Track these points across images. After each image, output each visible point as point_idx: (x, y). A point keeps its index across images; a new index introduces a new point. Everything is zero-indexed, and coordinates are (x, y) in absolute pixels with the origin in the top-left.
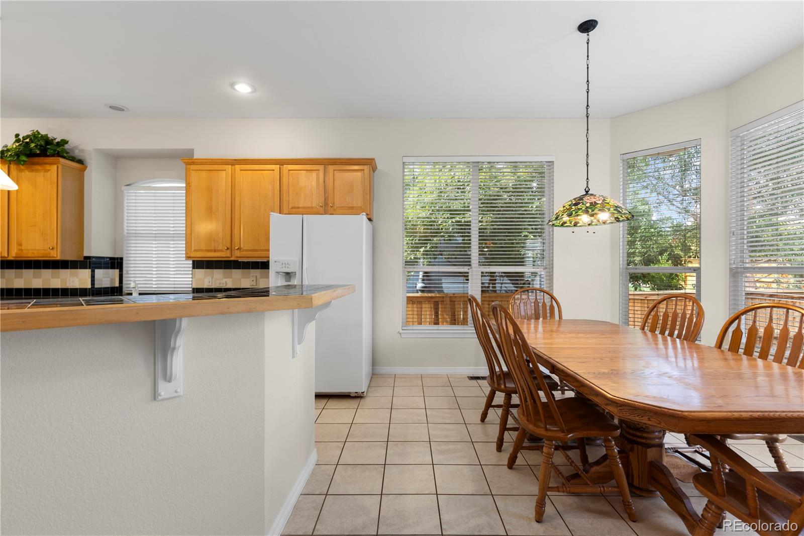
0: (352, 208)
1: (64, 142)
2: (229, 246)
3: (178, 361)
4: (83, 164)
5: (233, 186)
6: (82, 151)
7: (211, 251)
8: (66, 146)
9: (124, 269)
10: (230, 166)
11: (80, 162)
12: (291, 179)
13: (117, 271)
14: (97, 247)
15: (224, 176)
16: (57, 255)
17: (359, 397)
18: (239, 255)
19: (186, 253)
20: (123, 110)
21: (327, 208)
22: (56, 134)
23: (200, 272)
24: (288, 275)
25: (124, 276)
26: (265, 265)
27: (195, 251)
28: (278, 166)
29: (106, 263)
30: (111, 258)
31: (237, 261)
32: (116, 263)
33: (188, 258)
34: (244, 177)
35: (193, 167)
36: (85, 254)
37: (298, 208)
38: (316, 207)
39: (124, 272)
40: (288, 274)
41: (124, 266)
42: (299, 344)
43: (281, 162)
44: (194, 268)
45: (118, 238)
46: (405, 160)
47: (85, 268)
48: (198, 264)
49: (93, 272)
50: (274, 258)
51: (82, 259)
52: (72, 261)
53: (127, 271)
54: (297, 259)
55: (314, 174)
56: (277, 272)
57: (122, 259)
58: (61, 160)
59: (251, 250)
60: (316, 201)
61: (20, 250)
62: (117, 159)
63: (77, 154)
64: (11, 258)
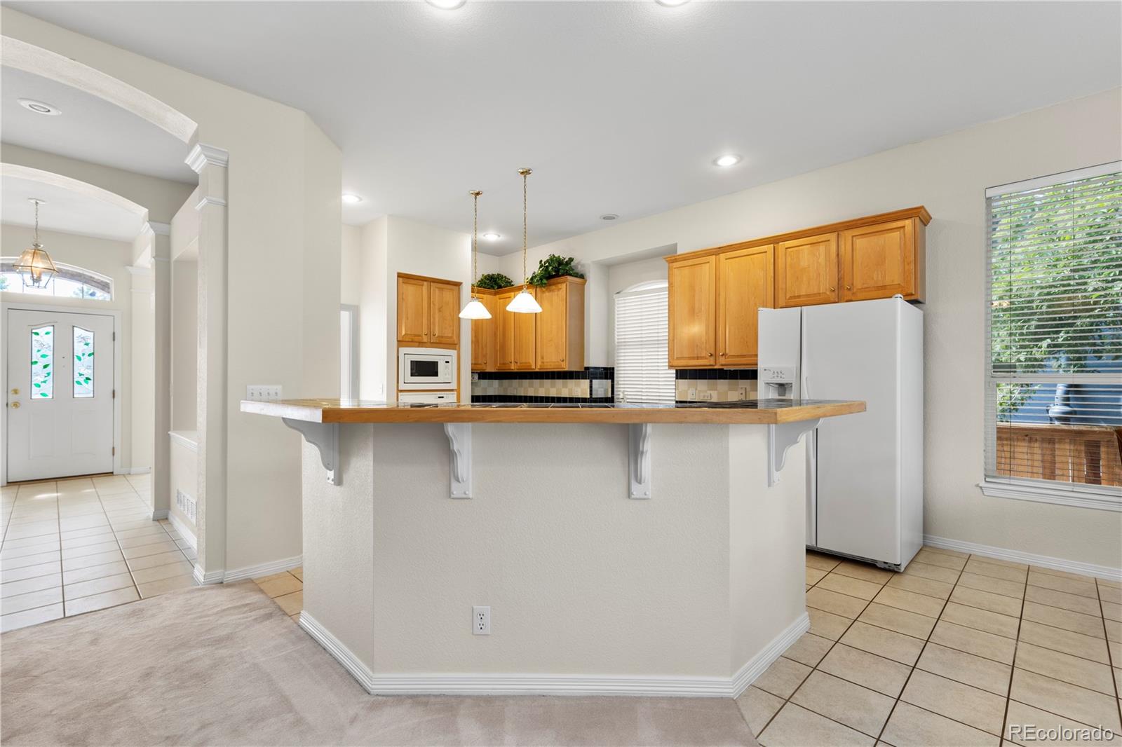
0: (883, 287)
1: (571, 260)
2: (713, 352)
3: (647, 465)
4: (583, 278)
5: (717, 280)
6: (583, 266)
7: (693, 358)
8: (572, 264)
9: (615, 379)
10: (714, 256)
11: (582, 276)
12: (789, 260)
13: (610, 381)
14: (595, 359)
15: (706, 271)
16: (566, 367)
17: (891, 570)
18: (724, 363)
19: (669, 362)
20: (614, 218)
21: (843, 292)
22: (565, 256)
23: (684, 383)
24: (782, 387)
25: (615, 386)
26: (752, 375)
27: (678, 358)
28: (772, 245)
29: (601, 374)
30: (605, 369)
31: (722, 369)
32: (608, 373)
33: (671, 367)
34: (730, 267)
35: (676, 265)
36: (585, 366)
37: (799, 297)
38: (825, 293)
39: (615, 383)
40: (781, 385)
41: (615, 376)
42: (777, 470)
43: (775, 240)
44: (677, 378)
45: (611, 348)
46: (990, 193)
47: (584, 378)
48: (682, 374)
49: (591, 382)
50: (761, 368)
51: (583, 370)
52: (576, 372)
53: (618, 381)
54: (794, 364)
55: (822, 248)
56: (767, 383)
57: (613, 369)
58: (569, 277)
59: (738, 356)
60: (825, 283)
61: (543, 362)
62: (609, 267)
63: (580, 270)
64: (537, 370)
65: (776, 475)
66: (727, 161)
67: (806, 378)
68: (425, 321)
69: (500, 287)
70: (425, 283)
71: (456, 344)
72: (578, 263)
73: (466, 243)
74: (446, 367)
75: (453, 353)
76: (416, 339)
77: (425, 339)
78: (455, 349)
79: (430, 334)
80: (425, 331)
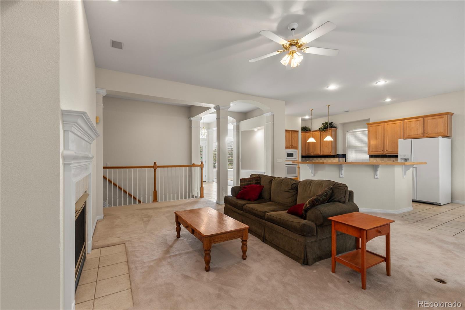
0: (437, 133)
1: (332, 123)
2: (383, 150)
3: (378, 172)
5: (384, 130)
6: (336, 124)
7: (376, 152)
8: (332, 124)
9: (346, 158)
10: (383, 124)
11: (336, 128)
12: (408, 125)
13: (344, 158)
14: (340, 152)
15: (381, 128)
16: (332, 154)
17: (438, 205)
18: (386, 153)
19: (368, 153)
21: (425, 135)
22: (330, 121)
23: (372, 159)
24: (406, 160)
25: (346, 160)
26: (397, 156)
27: (371, 152)
28: (402, 121)
29: (342, 156)
30: (342, 154)
31: (386, 155)
32: (344, 156)
33: (368, 154)
34: (389, 127)
35: (370, 125)
36: (337, 153)
37: (411, 135)
38: (419, 134)
39: (346, 159)
40: (406, 159)
41: (346, 157)
42: (405, 175)
43: (403, 120)
44: (370, 157)
45: (345, 148)
47: (337, 157)
48: (371, 156)
49: (339, 158)
50: (399, 154)
51: (336, 155)
52: (334, 156)
53: (347, 158)
54: (409, 154)
55: (418, 122)
56: (401, 159)
57: (346, 154)
58: (333, 128)
59: (391, 151)
60: (420, 131)
61: (323, 153)
62: (344, 125)
63: (335, 125)
64: (321, 155)
65: (404, 176)
66: (388, 100)
67: (413, 157)
68: (290, 142)
69: (307, 131)
70: (291, 132)
71: (297, 148)
72: (335, 123)
73: (300, 120)
74: (295, 154)
75: (297, 150)
76: (289, 147)
77: (290, 147)
78: (297, 149)
79: (291, 146)
80: (290, 145)
